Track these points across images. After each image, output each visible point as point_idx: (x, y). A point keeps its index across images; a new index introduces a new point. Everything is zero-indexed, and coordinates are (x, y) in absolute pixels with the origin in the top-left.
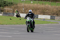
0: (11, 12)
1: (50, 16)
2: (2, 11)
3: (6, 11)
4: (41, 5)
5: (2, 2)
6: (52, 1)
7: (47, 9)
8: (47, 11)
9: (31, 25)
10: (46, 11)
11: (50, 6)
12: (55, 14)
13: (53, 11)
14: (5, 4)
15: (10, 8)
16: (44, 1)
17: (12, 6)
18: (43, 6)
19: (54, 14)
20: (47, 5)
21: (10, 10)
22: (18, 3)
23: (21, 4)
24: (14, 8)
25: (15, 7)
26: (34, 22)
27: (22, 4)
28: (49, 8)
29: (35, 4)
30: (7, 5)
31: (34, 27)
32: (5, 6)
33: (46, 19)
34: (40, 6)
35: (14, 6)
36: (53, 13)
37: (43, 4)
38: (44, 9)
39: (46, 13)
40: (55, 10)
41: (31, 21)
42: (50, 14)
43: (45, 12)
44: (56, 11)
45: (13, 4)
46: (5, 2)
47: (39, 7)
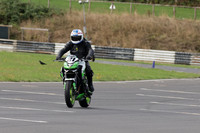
0: (44, 40)
1: (173, 53)
2: (13, 36)
3: (28, 37)
4: (144, 16)
5: (14, 5)
6: (179, 4)
7: (163, 31)
8: (165, 36)
9: (80, 82)
10: (162, 37)
11: (172, 19)
12: (190, 45)
13: (183, 37)
14: (23, 12)
15: (41, 27)
16: (153, 3)
17: (48, 21)
18: (150, 20)
19: (186, 46)
20: (163, 17)
21: (41, 33)
22: (68, 10)
23: (77, 14)
24: (52, 26)
25: (55, 24)
26: (89, 73)
27: (80, 13)
28: (171, 27)
29: (125, 14)
30: (31, 17)
31: (92, 90)
32: (25, 19)
33: (160, 64)
34: (140, 20)
35: (53, 20)
36: (184, 42)
37: (149, 13)
38: (155, 31)
39: (160, 44)
40: (189, 32)
41: (81, 67)
42: (175, 45)
43: (158, 39)
44: (194, 36)
45: (50, 13)
46: (24, 5)
47: (136, 22)
